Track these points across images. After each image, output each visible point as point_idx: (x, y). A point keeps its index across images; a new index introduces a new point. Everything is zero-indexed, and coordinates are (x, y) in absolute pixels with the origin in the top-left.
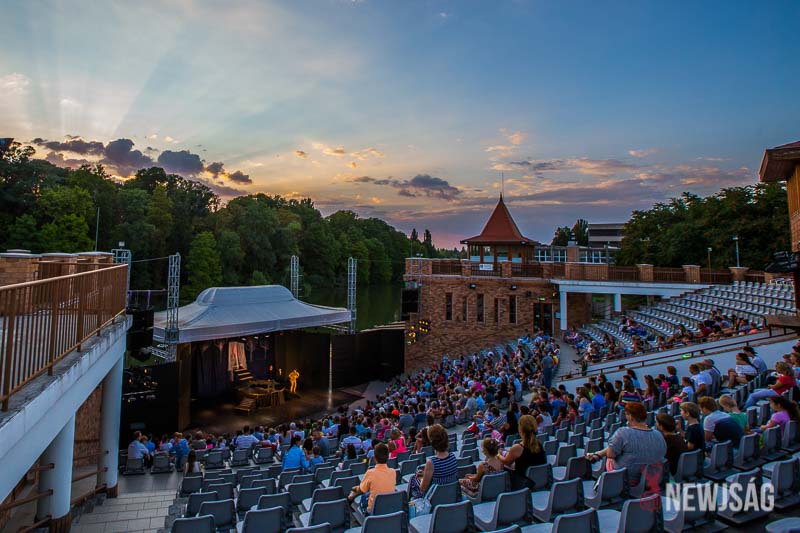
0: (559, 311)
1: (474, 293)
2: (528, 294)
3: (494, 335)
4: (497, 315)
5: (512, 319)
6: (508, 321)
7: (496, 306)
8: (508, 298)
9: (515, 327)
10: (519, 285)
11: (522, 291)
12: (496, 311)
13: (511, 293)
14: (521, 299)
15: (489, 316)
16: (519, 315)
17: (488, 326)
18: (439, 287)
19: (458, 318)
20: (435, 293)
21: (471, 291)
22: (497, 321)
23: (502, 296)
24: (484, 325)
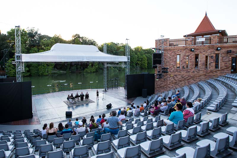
1: (193, 53)
2: (229, 52)
3: (205, 75)
4: (206, 65)
5: (217, 66)
6: (214, 67)
7: (207, 60)
8: (214, 55)
10: (222, 47)
11: (224, 50)
12: (206, 62)
13: (217, 52)
14: (223, 55)
15: (202, 65)
16: (221, 64)
17: (201, 71)
18: (173, 52)
19: (183, 67)
20: (171, 55)
21: (191, 52)
22: (207, 68)
23: (210, 54)
24: (199, 70)
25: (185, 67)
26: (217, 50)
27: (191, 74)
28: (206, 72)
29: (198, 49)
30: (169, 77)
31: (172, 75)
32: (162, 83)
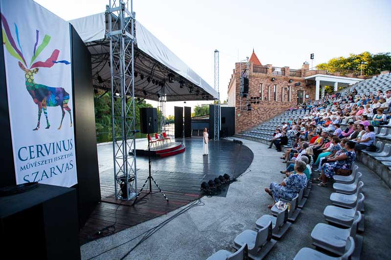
1: (273, 84)
3: (281, 108)
4: (282, 98)
6: (287, 99)
7: (282, 92)
8: (287, 87)
9: (290, 103)
10: (293, 80)
11: (293, 83)
13: (289, 85)
14: (292, 88)
15: (279, 97)
16: (291, 97)
17: (278, 103)
18: (256, 80)
19: (266, 98)
20: (254, 83)
21: (271, 82)
23: (285, 86)
25: (267, 98)
26: (290, 82)
27: (272, 107)
28: (282, 104)
29: (276, 80)
30: (253, 111)
31: (256, 108)
32: (246, 119)
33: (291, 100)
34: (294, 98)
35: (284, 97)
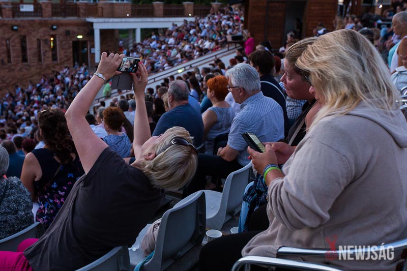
0: (93, 46)
1: (16, 35)
2: (68, 33)
3: (39, 74)
4: (39, 56)
5: (54, 58)
6: (51, 59)
7: (39, 46)
8: (49, 38)
9: (57, 64)
10: (59, 25)
11: (62, 30)
12: (39, 52)
13: (52, 33)
14: (61, 38)
15: (33, 57)
16: (60, 54)
17: (33, 66)
21: (13, 32)
22: (40, 60)
23: (44, 36)
24: (29, 66)
25: (6, 60)
26: (52, 29)
27: (18, 75)
28: (40, 68)
33: (61, 59)
34: (66, 56)
35: (44, 55)
